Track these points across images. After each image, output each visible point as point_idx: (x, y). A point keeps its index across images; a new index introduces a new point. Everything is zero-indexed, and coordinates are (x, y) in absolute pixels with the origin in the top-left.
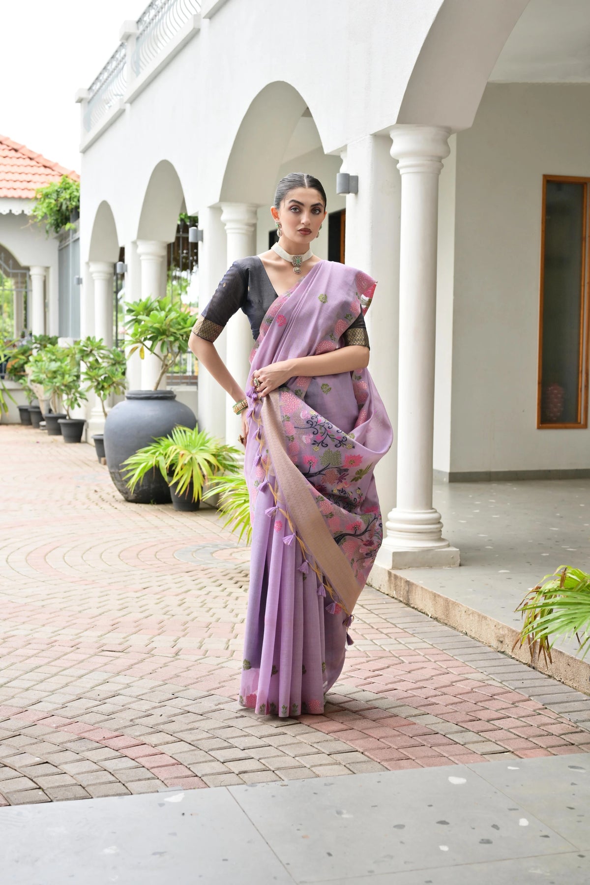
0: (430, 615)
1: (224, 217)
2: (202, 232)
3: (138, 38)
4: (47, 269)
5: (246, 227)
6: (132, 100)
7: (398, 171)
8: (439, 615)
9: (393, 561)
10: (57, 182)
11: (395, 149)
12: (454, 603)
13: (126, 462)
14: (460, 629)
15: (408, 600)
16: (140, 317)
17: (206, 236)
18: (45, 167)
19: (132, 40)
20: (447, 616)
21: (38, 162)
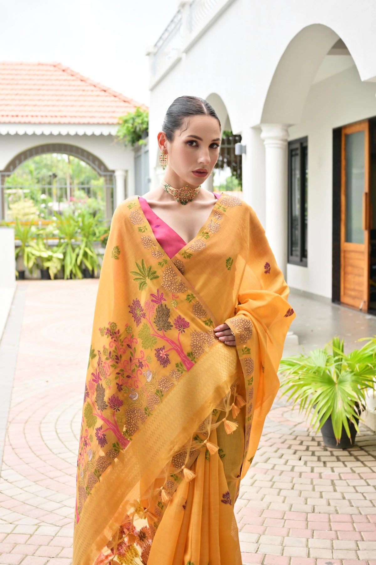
1: (263, 135)
2: (245, 147)
3: (191, 5)
4: (127, 171)
5: (281, 142)
6: (188, 50)
10: (132, 112)
17: (248, 150)
18: (125, 101)
19: (187, 7)
21: (120, 99)
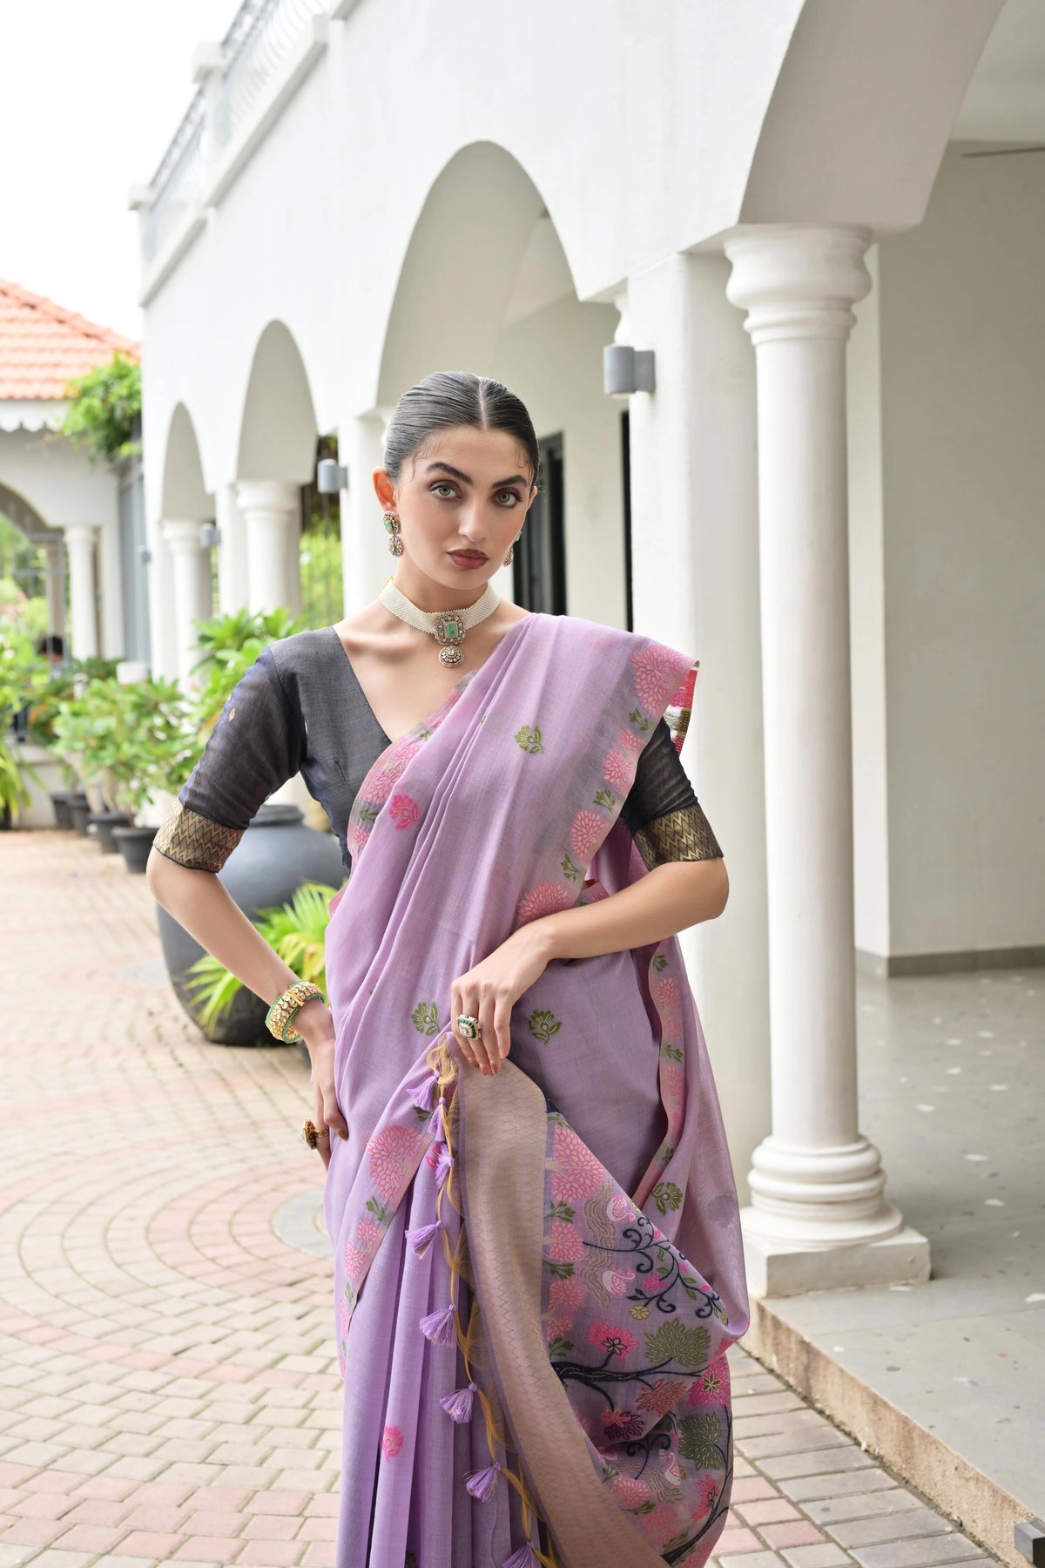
0: (864, 1446)
2: (345, 470)
3: (225, 76)
4: (97, 531)
6: (220, 198)
7: (747, 337)
8: (887, 1449)
9: (770, 1278)
10: (104, 364)
11: (738, 285)
12: (924, 1436)
13: (197, 968)
14: (944, 1507)
15: (808, 1388)
16: (221, 655)
17: (354, 478)
18: (88, 336)
19: (215, 81)
20: (908, 1460)
21: (74, 328)
